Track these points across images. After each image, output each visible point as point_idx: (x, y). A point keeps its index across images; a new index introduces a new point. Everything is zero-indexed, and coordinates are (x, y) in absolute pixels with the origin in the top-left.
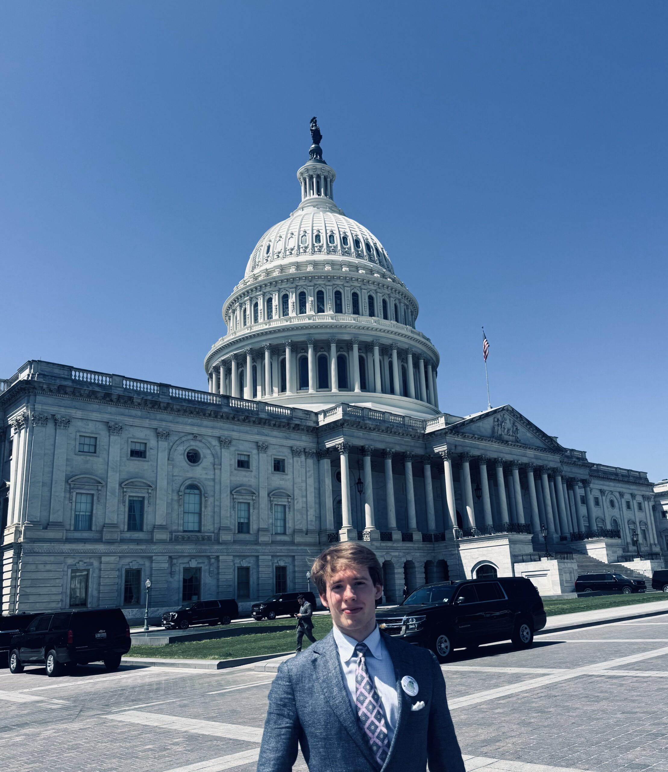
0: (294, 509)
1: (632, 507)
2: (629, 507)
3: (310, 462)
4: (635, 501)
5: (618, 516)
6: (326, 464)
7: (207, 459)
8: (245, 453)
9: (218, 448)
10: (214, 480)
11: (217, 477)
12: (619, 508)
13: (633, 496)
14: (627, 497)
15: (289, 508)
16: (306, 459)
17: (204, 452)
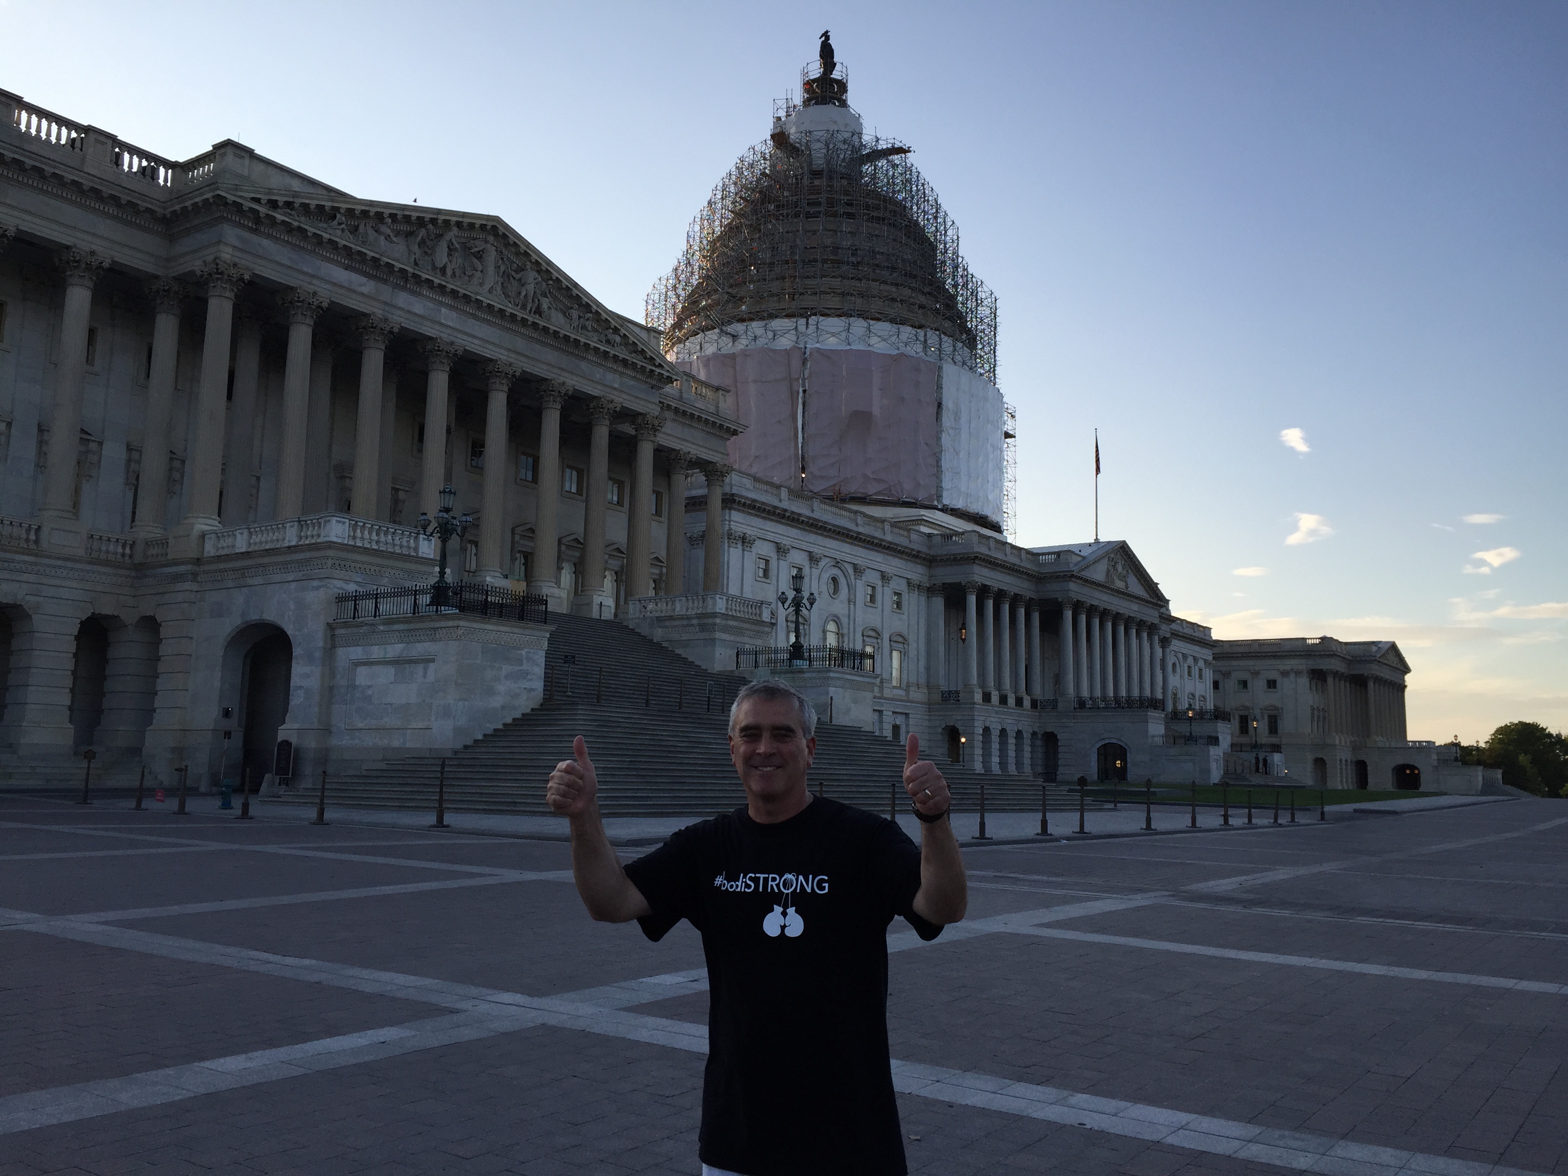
0: (908, 657)
1: (1193, 674)
2: (1189, 674)
3: (923, 599)
4: (1197, 667)
5: (1179, 686)
6: (939, 603)
7: (844, 592)
8: (872, 585)
9: (852, 577)
10: (849, 615)
11: (852, 612)
12: (1181, 676)
13: (1196, 659)
14: (1190, 661)
15: (905, 655)
16: (919, 595)
17: (842, 581)
